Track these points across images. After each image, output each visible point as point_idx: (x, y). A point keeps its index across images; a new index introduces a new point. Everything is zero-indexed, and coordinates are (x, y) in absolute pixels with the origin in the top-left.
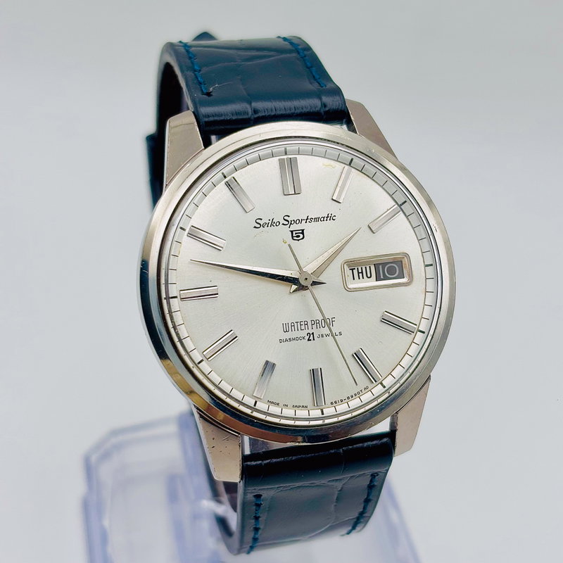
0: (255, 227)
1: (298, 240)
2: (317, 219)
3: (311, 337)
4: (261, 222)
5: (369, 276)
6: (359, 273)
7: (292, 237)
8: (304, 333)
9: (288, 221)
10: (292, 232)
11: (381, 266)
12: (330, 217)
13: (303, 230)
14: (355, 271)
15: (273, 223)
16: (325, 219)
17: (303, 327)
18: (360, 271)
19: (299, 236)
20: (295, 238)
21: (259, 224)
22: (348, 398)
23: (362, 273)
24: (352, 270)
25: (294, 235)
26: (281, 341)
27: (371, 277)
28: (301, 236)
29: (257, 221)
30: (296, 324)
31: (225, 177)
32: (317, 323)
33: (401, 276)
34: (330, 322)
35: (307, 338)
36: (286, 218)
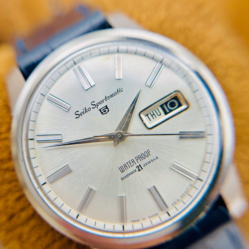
0: (76, 118)
1: (106, 113)
2: (112, 96)
3: (140, 168)
4: (79, 113)
5: (159, 114)
6: (152, 116)
7: (102, 113)
8: (134, 168)
9: (95, 105)
10: (100, 110)
11: (164, 105)
12: (119, 91)
13: (106, 106)
14: (149, 115)
15: (86, 111)
16: (117, 93)
17: (132, 164)
18: (152, 114)
19: (105, 111)
20: (104, 113)
21: (78, 115)
22: (181, 196)
23: (154, 114)
24: (147, 115)
25: (102, 111)
26: (122, 179)
27: (161, 114)
28: (107, 110)
29: (76, 113)
30: (127, 164)
31: (44, 96)
32: (140, 157)
33: (180, 105)
34: (147, 153)
35: (137, 170)
36: (93, 104)
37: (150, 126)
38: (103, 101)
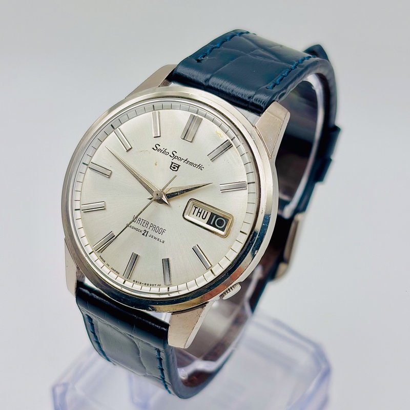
0: (153, 148)
1: (173, 170)
2: (191, 164)
3: (145, 233)
4: (159, 147)
5: (204, 217)
6: (198, 212)
8: (143, 229)
9: (174, 155)
10: (172, 163)
11: (215, 216)
12: (200, 167)
13: (179, 166)
14: (197, 210)
15: (164, 152)
16: (197, 166)
17: (144, 225)
18: (200, 211)
19: (174, 168)
20: (172, 168)
21: (156, 148)
22: (145, 284)
23: (201, 213)
25: (172, 166)
27: (204, 219)
29: (157, 146)
30: (141, 220)
31: (154, 109)
32: (154, 227)
33: (223, 230)
34: (161, 231)
35: (143, 232)
36: (174, 152)
37: (187, 217)
38: (181, 159)
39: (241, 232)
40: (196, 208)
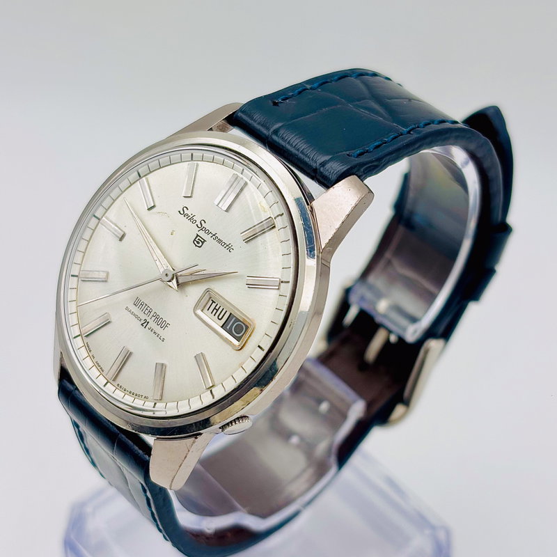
0: (179, 211)
1: (196, 246)
2: (220, 241)
3: (145, 324)
4: (186, 211)
5: (220, 317)
6: (215, 308)
7: (195, 240)
8: (143, 317)
9: (202, 226)
10: (198, 236)
11: (234, 318)
12: (229, 247)
13: (205, 241)
14: (214, 305)
15: (191, 219)
16: (225, 246)
17: (147, 312)
18: (217, 308)
19: (198, 243)
20: (195, 242)
21: (183, 212)
22: (130, 392)
23: (217, 310)
25: (197, 239)
27: (220, 319)
28: (201, 244)
29: (185, 209)
30: (144, 305)
31: (192, 159)
32: (156, 317)
33: (238, 339)
34: (163, 324)
35: (142, 322)
36: (202, 222)
37: (199, 312)
39: (259, 346)
40: (213, 302)
